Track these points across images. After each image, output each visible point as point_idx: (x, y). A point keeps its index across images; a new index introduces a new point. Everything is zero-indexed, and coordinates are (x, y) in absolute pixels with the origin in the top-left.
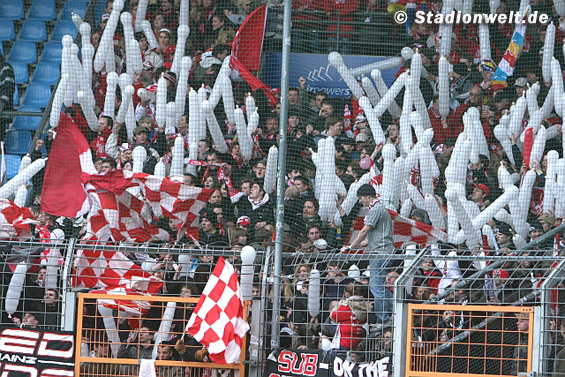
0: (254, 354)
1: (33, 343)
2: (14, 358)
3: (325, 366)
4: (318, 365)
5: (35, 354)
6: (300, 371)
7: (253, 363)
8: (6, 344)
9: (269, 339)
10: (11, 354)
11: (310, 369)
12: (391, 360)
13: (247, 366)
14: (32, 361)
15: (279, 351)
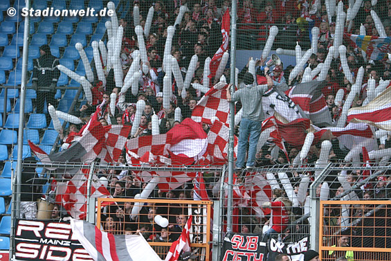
0: (216, 237)
1: (68, 232)
2: (56, 242)
3: (264, 244)
4: (259, 243)
5: (69, 239)
6: (246, 248)
7: (215, 243)
8: (50, 233)
9: (226, 226)
10: (53, 239)
11: (252, 246)
12: (309, 239)
13: (211, 245)
14: (67, 244)
15: (232, 235)
